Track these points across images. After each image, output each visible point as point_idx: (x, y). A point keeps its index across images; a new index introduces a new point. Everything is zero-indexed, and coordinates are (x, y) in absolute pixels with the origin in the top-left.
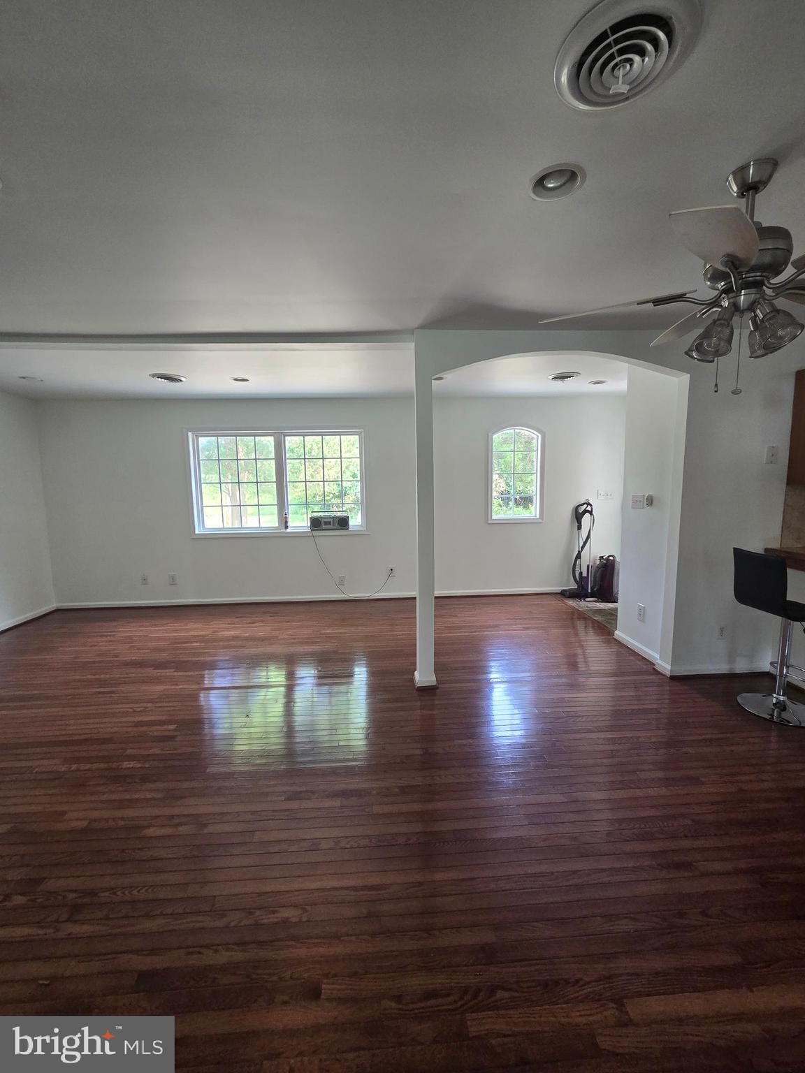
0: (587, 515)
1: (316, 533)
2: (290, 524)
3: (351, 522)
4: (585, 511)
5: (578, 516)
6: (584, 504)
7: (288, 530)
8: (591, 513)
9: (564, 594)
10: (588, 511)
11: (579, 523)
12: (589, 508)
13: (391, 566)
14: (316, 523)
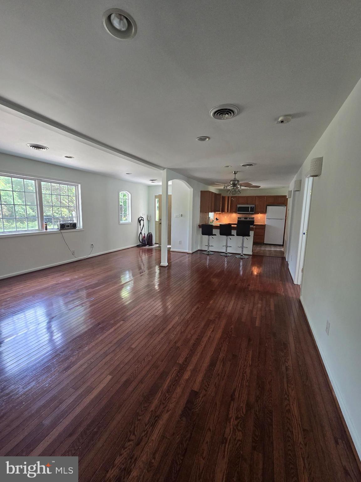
0: (142, 221)
1: (62, 231)
2: (48, 227)
3: (78, 226)
4: (141, 220)
5: (139, 221)
6: (140, 218)
7: (48, 231)
8: (143, 220)
9: (138, 246)
10: (142, 220)
11: (140, 223)
12: (142, 219)
13: (92, 243)
14: (63, 227)
